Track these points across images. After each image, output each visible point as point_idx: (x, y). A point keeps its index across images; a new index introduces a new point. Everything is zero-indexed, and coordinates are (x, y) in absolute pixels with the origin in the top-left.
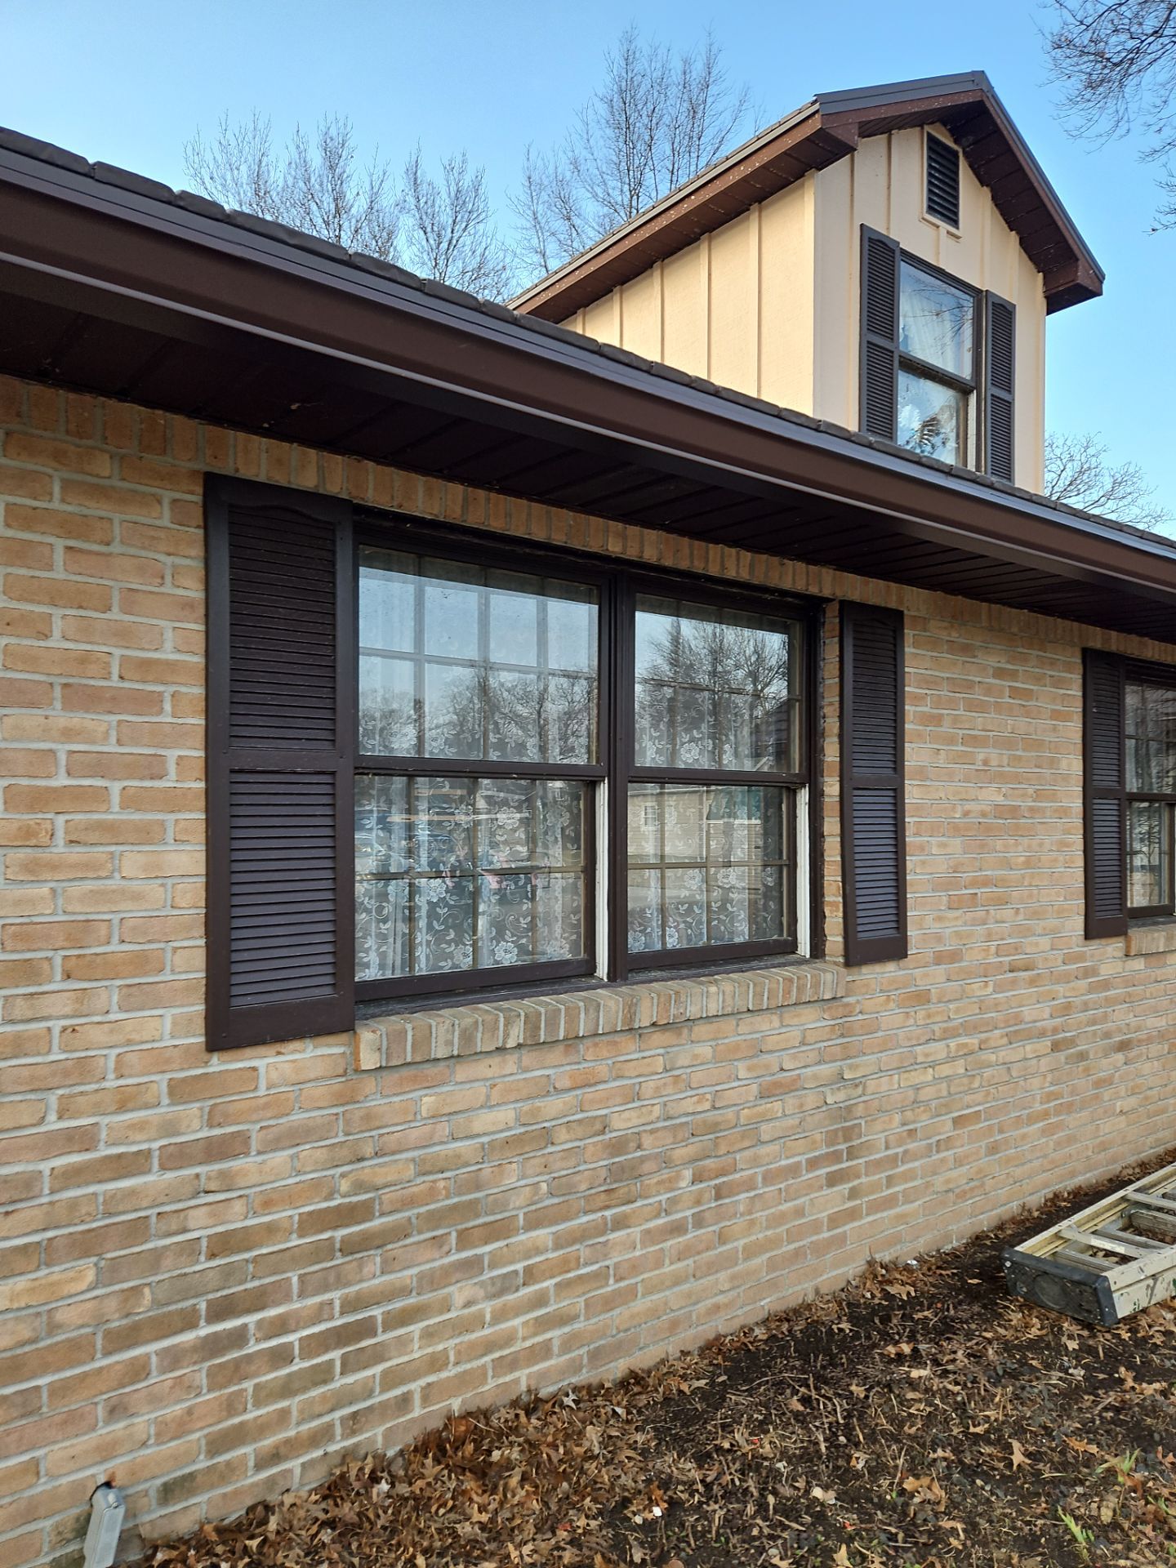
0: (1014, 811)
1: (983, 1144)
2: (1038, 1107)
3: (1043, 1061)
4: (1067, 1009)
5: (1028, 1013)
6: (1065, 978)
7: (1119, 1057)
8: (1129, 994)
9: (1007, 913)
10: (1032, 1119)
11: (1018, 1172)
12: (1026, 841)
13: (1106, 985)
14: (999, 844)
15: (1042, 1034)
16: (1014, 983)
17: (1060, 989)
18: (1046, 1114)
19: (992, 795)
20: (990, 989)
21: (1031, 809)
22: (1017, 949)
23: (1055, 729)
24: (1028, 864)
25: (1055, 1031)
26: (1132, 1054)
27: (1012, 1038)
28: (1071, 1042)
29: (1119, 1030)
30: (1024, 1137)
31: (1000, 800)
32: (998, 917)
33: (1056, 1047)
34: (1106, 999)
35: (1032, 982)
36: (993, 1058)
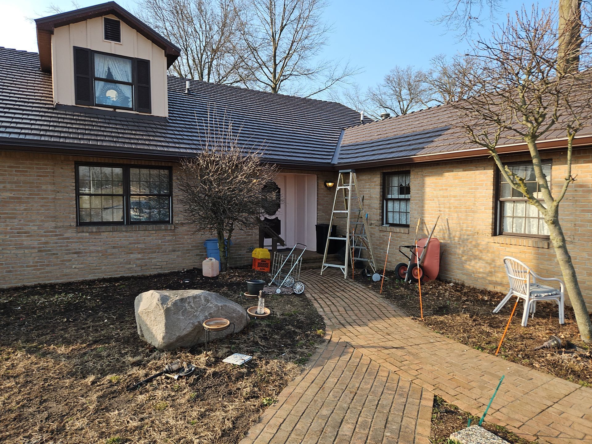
0: (18, 198)
1: (5, 270)
2: (31, 264)
3: (33, 254)
4: (47, 243)
5: (25, 243)
6: (46, 236)
7: (76, 255)
8: (80, 241)
9: (16, 220)
10: (27, 267)
11: (21, 277)
12: (25, 205)
13: (68, 238)
14: (11, 205)
15: (34, 248)
16: (19, 236)
17: (43, 239)
18: (35, 266)
19: (8, 194)
20: (8, 237)
21: (26, 197)
22: (20, 229)
23: (39, 179)
24: (25, 210)
25: (39, 248)
26: (80, 255)
27: (17, 248)
28: (49, 250)
29: (75, 249)
30: (24, 270)
31: (12, 195)
32: (11, 221)
33: (39, 251)
34: (67, 242)
35: (28, 236)
36: (9, 252)
